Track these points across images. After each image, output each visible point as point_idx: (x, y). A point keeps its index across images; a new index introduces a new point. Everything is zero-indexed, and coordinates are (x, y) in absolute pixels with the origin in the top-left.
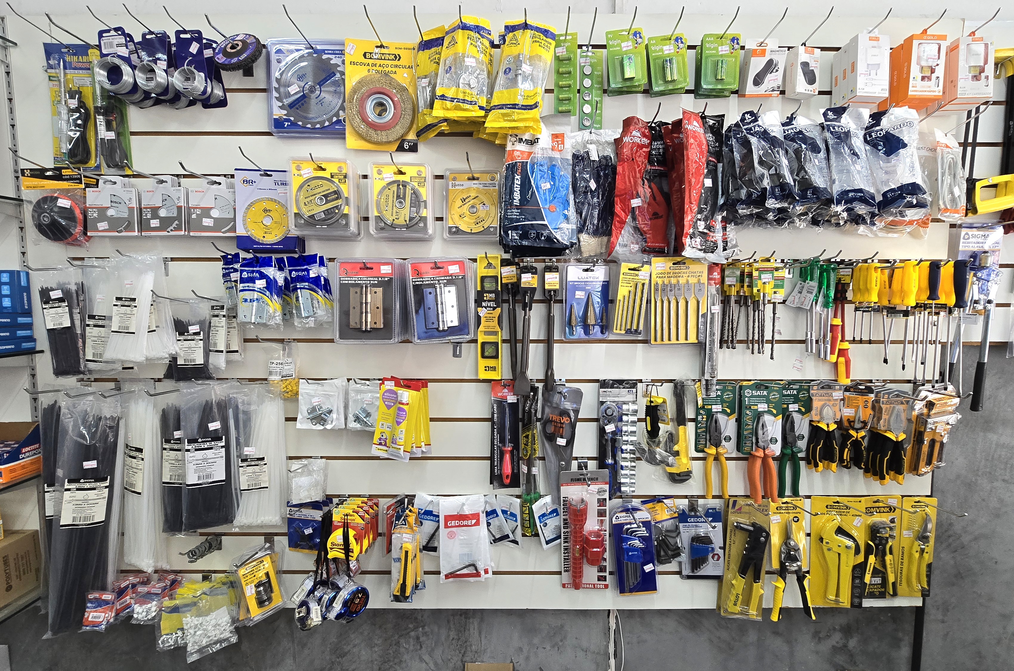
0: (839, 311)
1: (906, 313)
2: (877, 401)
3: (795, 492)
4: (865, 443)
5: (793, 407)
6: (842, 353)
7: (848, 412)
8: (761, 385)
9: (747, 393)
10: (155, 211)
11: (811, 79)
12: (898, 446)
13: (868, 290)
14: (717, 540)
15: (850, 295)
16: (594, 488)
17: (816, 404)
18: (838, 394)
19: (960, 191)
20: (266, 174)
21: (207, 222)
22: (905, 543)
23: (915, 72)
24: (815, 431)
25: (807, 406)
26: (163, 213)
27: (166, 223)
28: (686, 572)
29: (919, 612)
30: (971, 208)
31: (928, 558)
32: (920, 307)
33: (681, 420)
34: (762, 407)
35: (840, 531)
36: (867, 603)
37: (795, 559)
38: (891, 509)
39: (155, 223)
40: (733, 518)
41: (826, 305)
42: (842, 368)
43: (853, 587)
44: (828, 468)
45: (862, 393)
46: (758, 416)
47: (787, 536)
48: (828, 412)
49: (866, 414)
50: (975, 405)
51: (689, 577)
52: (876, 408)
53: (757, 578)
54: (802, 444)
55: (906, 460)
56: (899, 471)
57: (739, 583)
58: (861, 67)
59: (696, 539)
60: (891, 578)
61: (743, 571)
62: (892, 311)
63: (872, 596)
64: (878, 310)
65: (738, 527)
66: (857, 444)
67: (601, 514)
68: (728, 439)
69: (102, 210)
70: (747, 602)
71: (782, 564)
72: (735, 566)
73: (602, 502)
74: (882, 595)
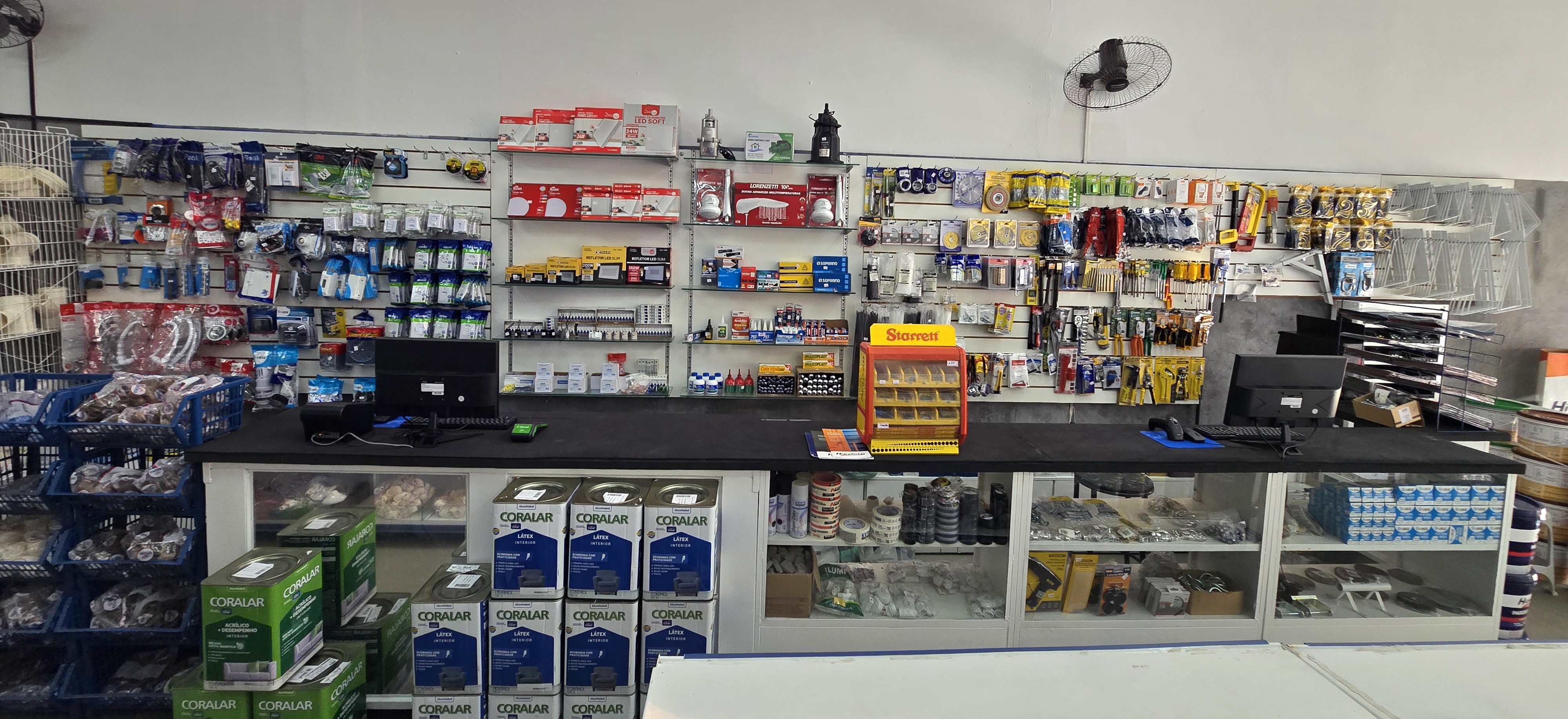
0: (1168, 281)
1: (1193, 283)
2: (1182, 317)
3: (1149, 354)
4: (1177, 333)
5: (1149, 319)
6: (1169, 297)
7: (1171, 321)
8: (1137, 310)
9: (1132, 313)
10: (909, 235)
11: (1160, 193)
12: (1190, 334)
13: (1179, 273)
14: (1119, 373)
15: (1172, 275)
16: (1072, 350)
17: (1158, 318)
18: (1167, 314)
19: (1214, 236)
20: (952, 222)
21: (929, 240)
22: (1192, 377)
23: (1197, 194)
24: (1158, 329)
25: (1155, 319)
26: (912, 236)
27: (913, 240)
28: (1105, 387)
29: (1198, 406)
30: (1218, 242)
31: (1201, 383)
32: (1198, 280)
33: (1105, 324)
34: (1138, 318)
35: (1167, 370)
36: (1177, 402)
37: (1149, 380)
38: (1187, 362)
39: (909, 240)
40: (1125, 364)
41: (1163, 278)
42: (1168, 303)
43: (1172, 394)
44: (1162, 344)
45: (1176, 313)
46: (1136, 322)
47: (1146, 372)
48: (1163, 321)
49: (1177, 322)
50: (1220, 321)
51: (1106, 389)
52: (1181, 319)
53: (1134, 387)
54: (1152, 334)
55: (1193, 340)
56: (1190, 345)
57: (1128, 390)
58: (1178, 192)
59: (1110, 372)
60: (1187, 391)
61: (1128, 384)
62: (1188, 281)
63: (1179, 399)
64: (1183, 281)
65: (1128, 367)
66: (1174, 334)
67: (1074, 360)
68: (1123, 332)
69: (888, 234)
70: (1130, 398)
71: (1144, 383)
72: (1125, 384)
73: (1074, 356)
74: (1183, 399)
